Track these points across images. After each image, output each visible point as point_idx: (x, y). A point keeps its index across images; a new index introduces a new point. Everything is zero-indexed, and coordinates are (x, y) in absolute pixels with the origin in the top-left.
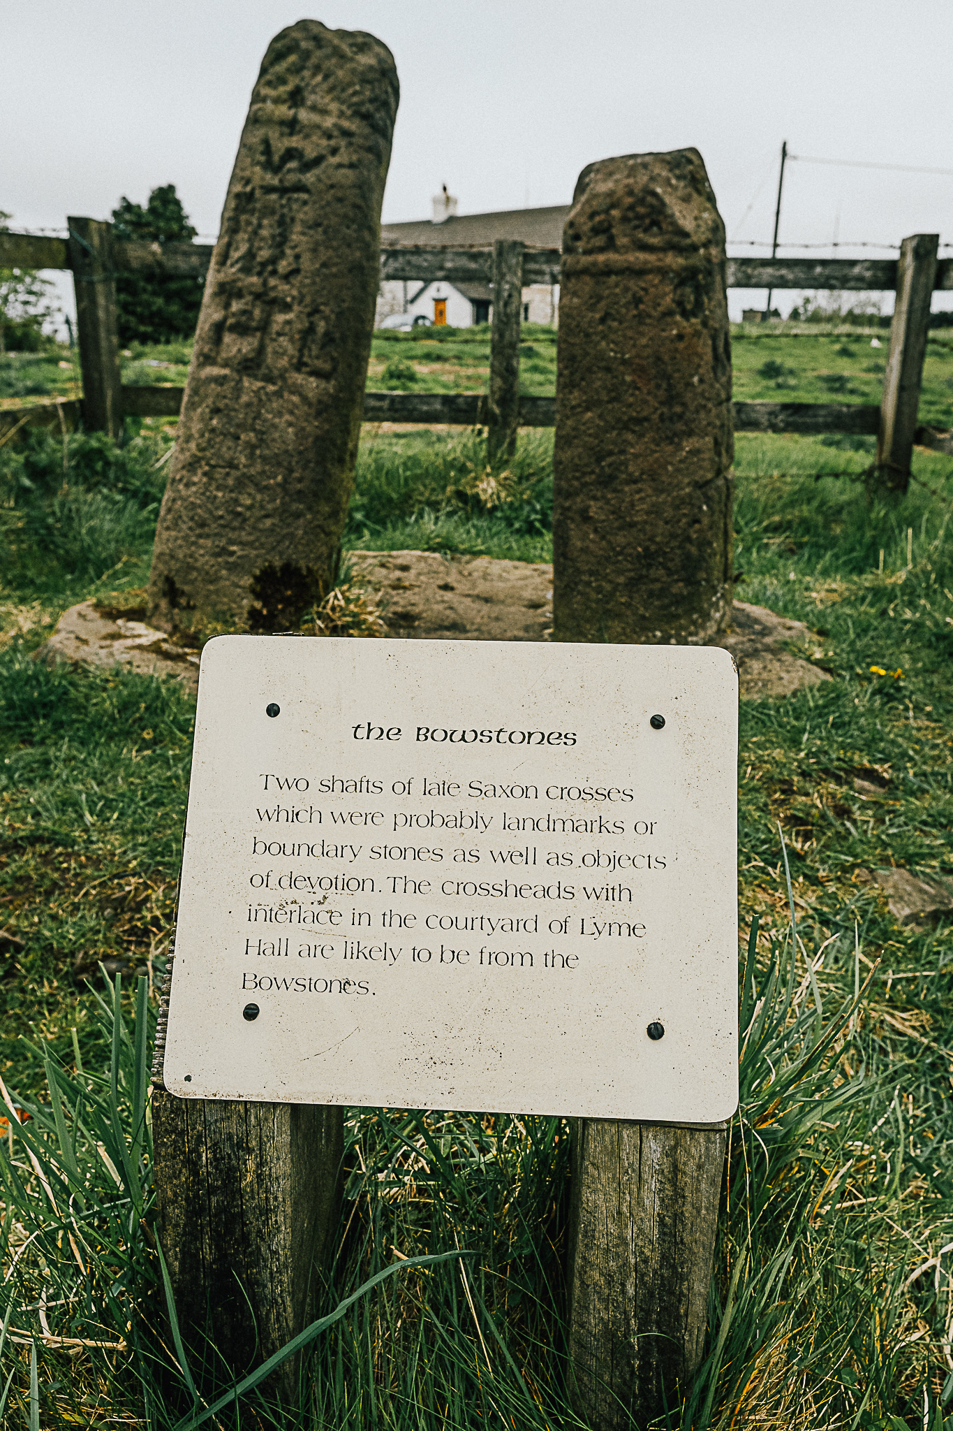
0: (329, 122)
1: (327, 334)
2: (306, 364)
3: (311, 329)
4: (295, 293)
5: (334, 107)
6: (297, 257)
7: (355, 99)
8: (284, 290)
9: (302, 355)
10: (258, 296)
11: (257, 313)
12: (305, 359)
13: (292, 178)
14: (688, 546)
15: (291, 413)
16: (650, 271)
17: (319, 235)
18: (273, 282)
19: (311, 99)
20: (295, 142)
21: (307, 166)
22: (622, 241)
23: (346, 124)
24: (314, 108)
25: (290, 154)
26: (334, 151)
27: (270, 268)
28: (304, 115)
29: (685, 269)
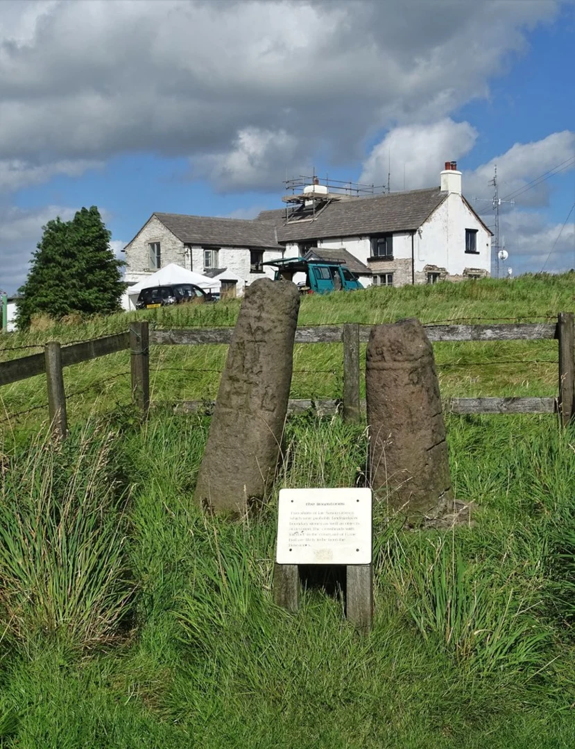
0: (273, 317)
1: (272, 395)
2: (264, 407)
3: (266, 393)
4: (260, 380)
5: (275, 311)
6: (261, 367)
7: (283, 308)
8: (254, 378)
9: (263, 403)
10: (245, 381)
11: (245, 388)
12: (264, 405)
13: (258, 338)
14: (424, 475)
15: (259, 426)
16: (399, 369)
17: (269, 358)
18: (251, 376)
19: (266, 308)
20: (260, 324)
21: (264, 333)
22: (387, 358)
23: (280, 317)
24: (267, 312)
25: (258, 328)
26: (275, 327)
27: (250, 371)
28: (264, 315)
29: (413, 367)
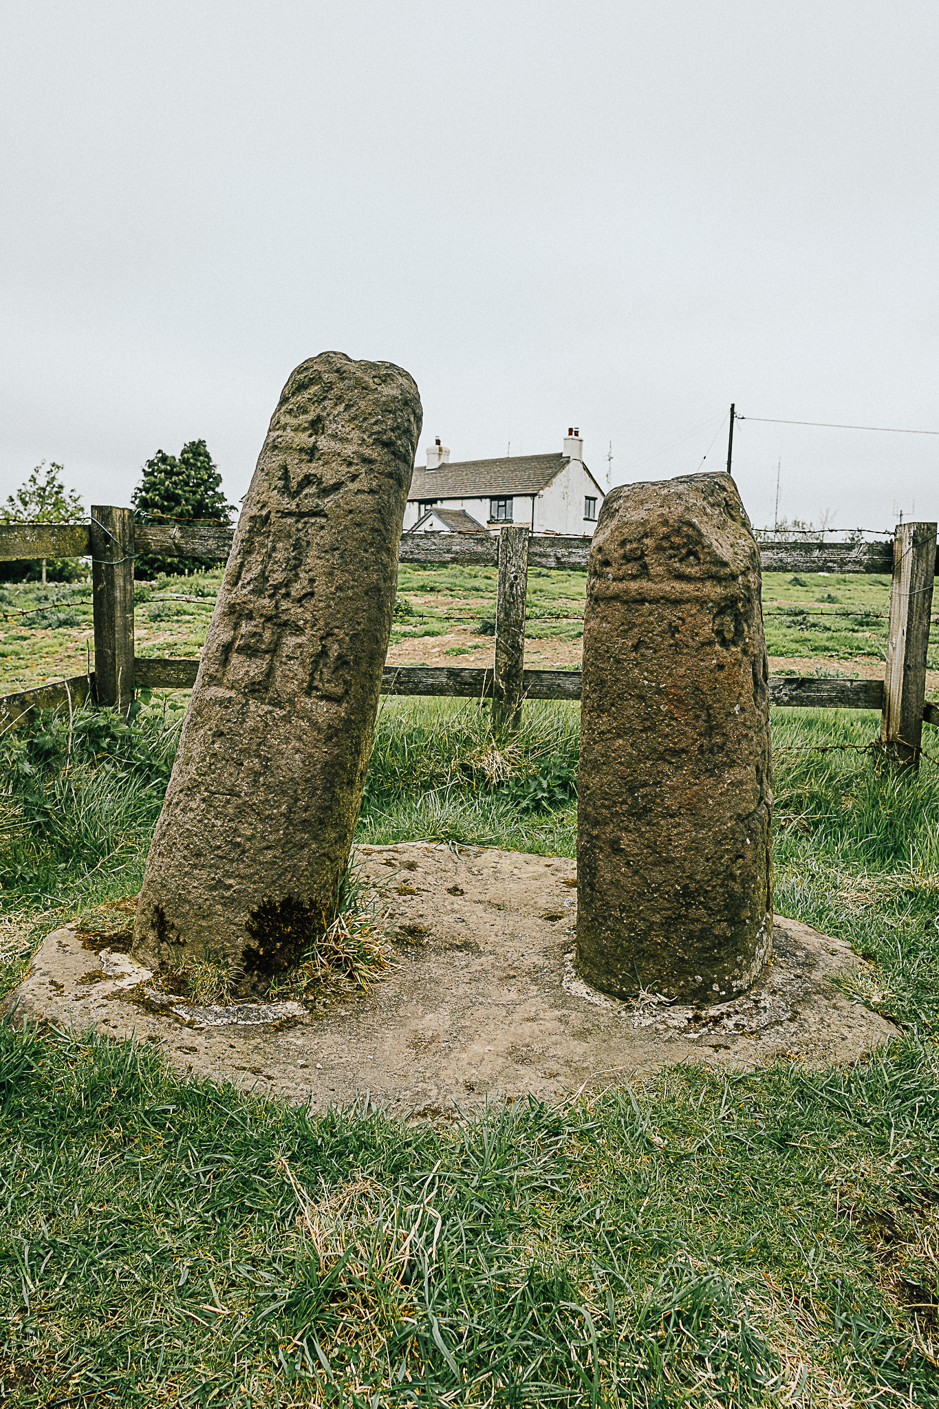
0: (349, 450)
1: (340, 657)
2: (316, 688)
3: (324, 653)
4: (308, 616)
5: (355, 435)
6: (312, 581)
7: (376, 428)
8: (295, 612)
9: (313, 679)
10: (269, 619)
11: (267, 635)
12: (315, 683)
13: (309, 504)
14: (731, 883)
15: (300, 739)
16: (688, 601)
17: (335, 559)
18: (284, 605)
19: (331, 428)
20: (314, 468)
21: (325, 492)
22: (655, 570)
23: (367, 452)
24: (334, 436)
25: (307, 480)
26: (354, 478)
27: (283, 591)
28: (323, 443)
29: (725, 598)
